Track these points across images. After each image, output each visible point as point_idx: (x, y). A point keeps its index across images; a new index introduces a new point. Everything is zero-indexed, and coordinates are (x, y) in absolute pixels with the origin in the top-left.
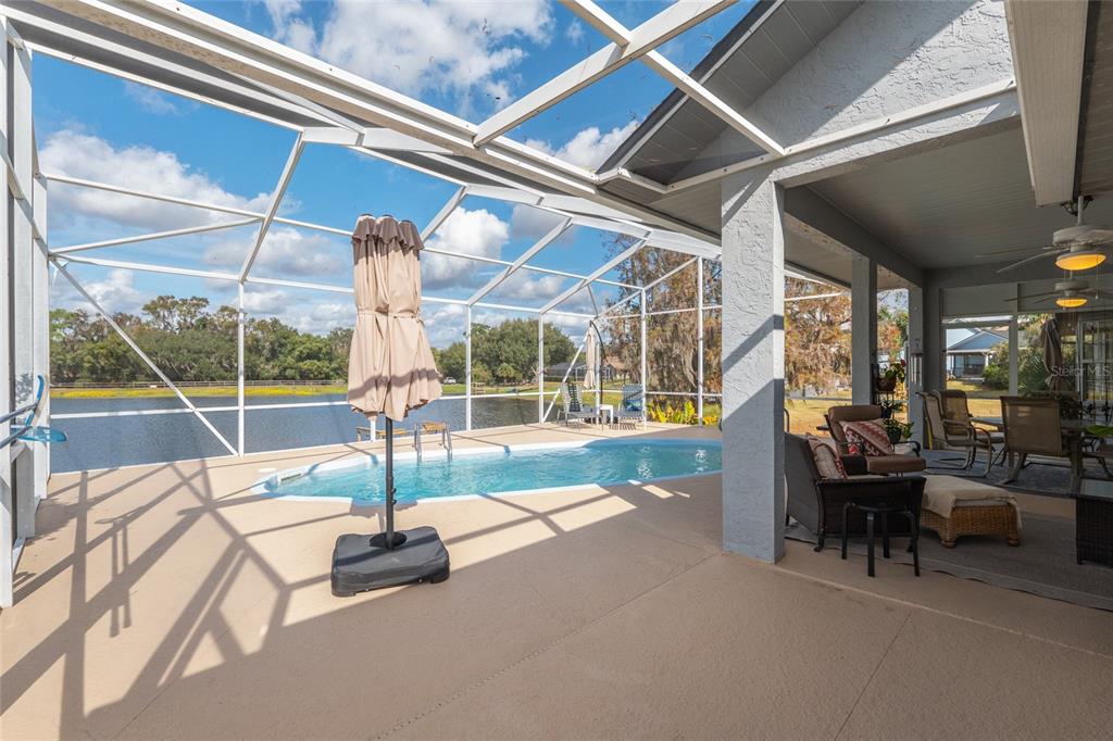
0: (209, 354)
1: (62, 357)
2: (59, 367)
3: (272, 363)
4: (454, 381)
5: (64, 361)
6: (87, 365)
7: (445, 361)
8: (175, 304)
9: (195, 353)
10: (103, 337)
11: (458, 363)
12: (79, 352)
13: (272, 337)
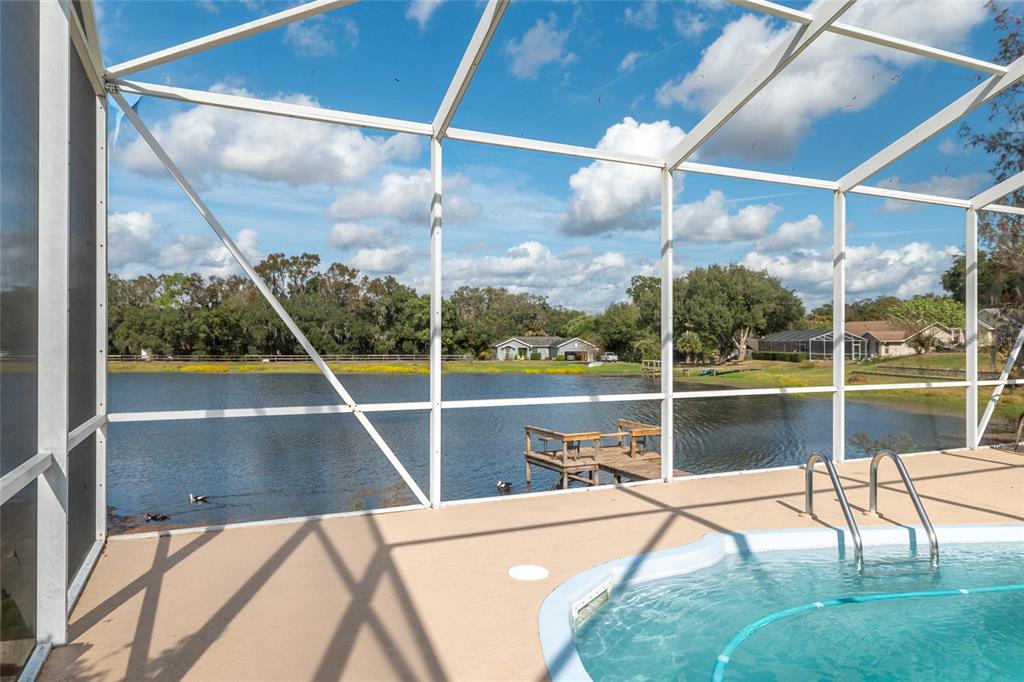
0: (320, 322)
1: (179, 326)
2: (178, 337)
3: (387, 332)
4: (616, 357)
5: (182, 330)
6: (202, 335)
7: (602, 330)
8: (285, 263)
9: (306, 320)
10: (217, 303)
11: (620, 332)
12: (196, 320)
13: (389, 300)
